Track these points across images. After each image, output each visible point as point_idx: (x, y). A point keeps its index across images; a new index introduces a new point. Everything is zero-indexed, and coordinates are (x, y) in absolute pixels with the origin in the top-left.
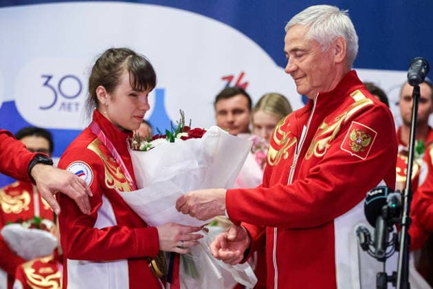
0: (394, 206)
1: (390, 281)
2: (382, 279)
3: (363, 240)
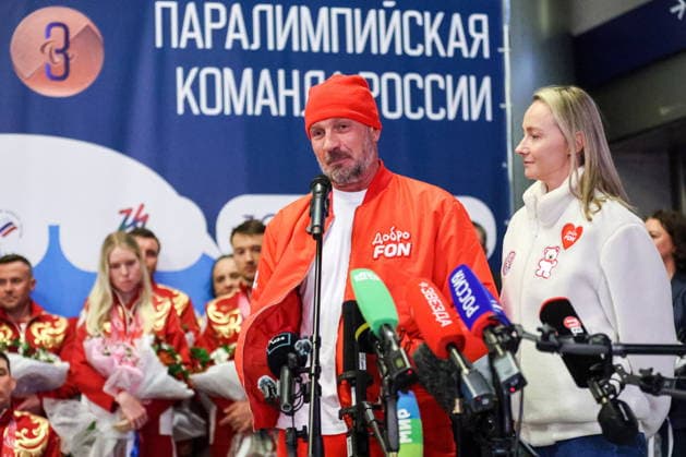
2: (292, 435)
3: (268, 395)
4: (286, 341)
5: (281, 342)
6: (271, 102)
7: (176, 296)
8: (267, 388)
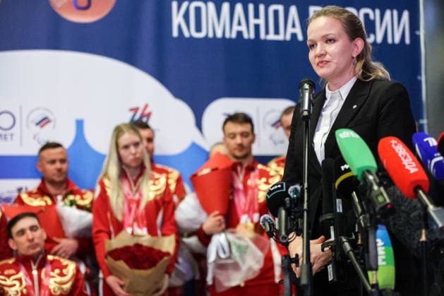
0: (295, 196)
1: (293, 262)
2: (286, 261)
3: (268, 229)
4: (282, 188)
5: (278, 189)
6: (243, 28)
7: (171, 173)
8: (267, 224)
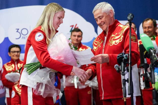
0: (126, 58)
1: (126, 81)
2: (124, 81)
4: (122, 55)
5: (121, 55)
8: (117, 68)
